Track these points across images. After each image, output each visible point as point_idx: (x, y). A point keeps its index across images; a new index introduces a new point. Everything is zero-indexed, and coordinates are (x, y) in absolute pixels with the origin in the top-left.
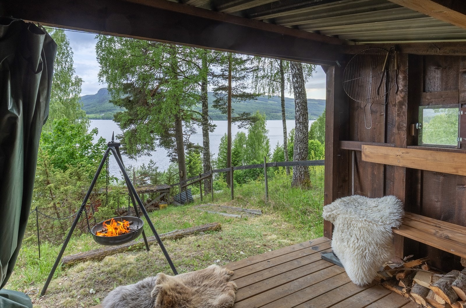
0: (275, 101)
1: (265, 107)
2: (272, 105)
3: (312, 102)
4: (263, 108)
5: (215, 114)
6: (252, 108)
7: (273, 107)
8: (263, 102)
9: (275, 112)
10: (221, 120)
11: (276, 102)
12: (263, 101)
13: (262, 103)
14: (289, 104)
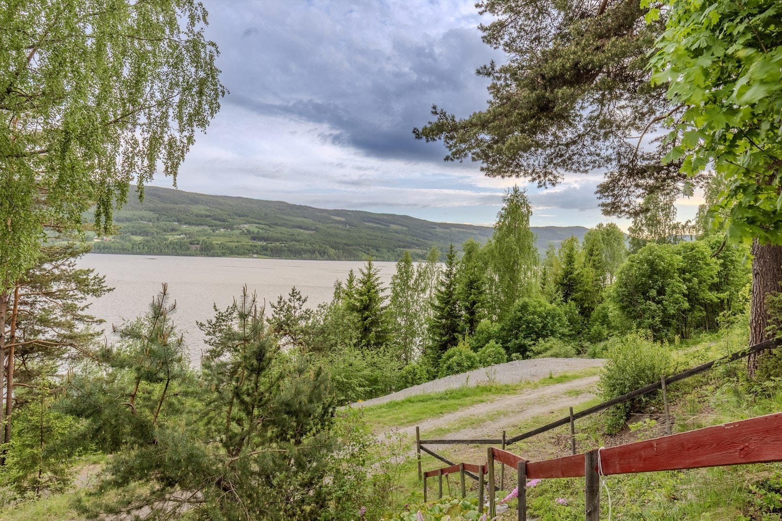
0: (402, 225)
1: (385, 235)
2: (397, 233)
3: (468, 231)
4: (382, 237)
5: (287, 245)
6: (361, 238)
7: (400, 236)
8: (381, 226)
9: (404, 247)
10: (299, 259)
11: (405, 228)
12: (381, 224)
13: (379, 229)
14: (430, 233)
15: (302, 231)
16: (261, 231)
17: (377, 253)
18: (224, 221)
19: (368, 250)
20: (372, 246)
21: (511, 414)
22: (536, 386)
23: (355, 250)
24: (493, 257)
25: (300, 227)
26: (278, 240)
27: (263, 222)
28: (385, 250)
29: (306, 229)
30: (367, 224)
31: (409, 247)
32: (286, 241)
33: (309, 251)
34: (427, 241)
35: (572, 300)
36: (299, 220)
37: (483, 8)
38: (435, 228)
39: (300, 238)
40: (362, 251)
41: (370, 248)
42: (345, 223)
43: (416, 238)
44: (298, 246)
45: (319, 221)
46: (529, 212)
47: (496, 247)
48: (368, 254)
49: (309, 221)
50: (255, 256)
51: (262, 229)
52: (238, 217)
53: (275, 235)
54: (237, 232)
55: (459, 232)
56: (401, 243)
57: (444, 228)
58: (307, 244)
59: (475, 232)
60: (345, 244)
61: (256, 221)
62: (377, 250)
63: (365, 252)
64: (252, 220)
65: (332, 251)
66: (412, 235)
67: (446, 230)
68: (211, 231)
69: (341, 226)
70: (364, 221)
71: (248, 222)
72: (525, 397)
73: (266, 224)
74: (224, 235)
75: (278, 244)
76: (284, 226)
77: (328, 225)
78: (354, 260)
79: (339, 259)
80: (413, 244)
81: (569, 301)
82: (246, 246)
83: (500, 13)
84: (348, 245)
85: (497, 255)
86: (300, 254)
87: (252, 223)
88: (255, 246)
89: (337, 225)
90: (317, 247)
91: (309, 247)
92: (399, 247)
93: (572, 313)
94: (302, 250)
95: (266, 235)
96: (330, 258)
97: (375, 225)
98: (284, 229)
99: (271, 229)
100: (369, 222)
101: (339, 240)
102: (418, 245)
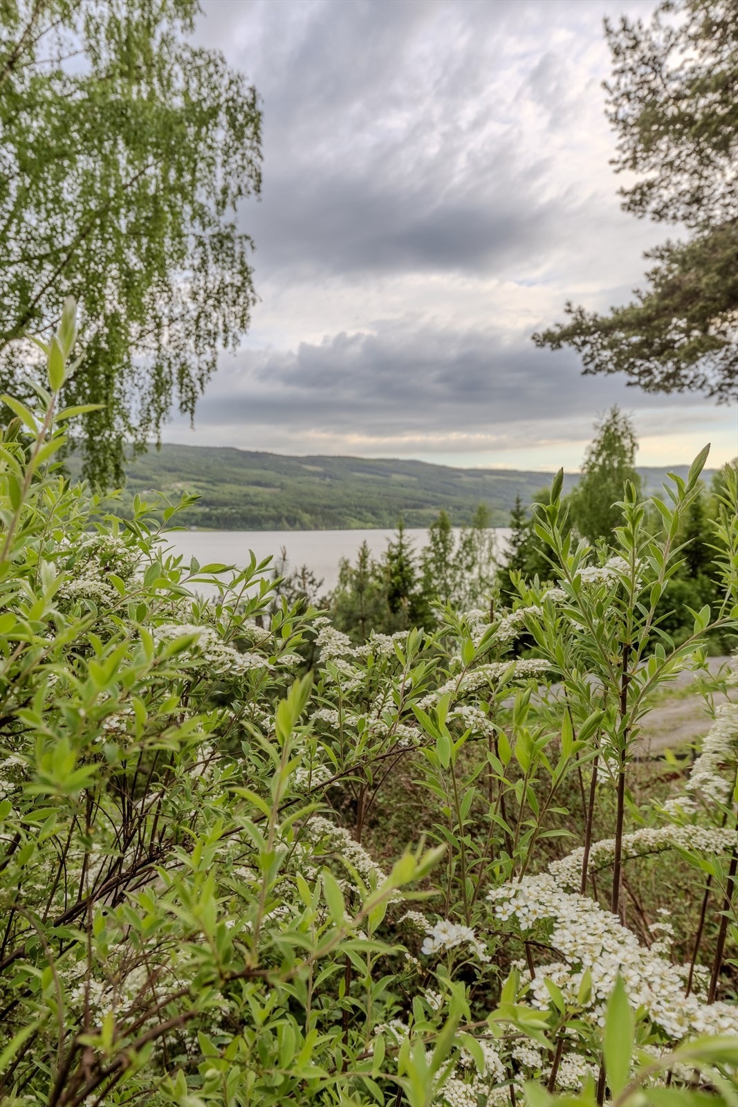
0: (409, 474)
1: (384, 490)
2: (402, 486)
3: (511, 479)
4: (379, 494)
5: (240, 511)
6: (348, 496)
7: (407, 491)
8: (377, 477)
9: (415, 507)
10: (259, 530)
11: (414, 479)
12: (377, 474)
13: (374, 481)
14: (452, 484)
15: (260, 489)
16: (201, 491)
17: (374, 519)
18: (147, 479)
19: (360, 513)
20: (366, 507)
21: (660, 733)
22: (683, 696)
23: (340, 514)
24: (582, 513)
25: (258, 484)
26: (225, 504)
27: (205, 478)
28: (385, 513)
29: (266, 485)
30: (357, 474)
31: (421, 507)
32: (238, 505)
33: (271, 518)
34: (448, 497)
35: (704, 573)
36: (257, 473)
37: (619, 165)
38: (460, 477)
39: (259, 499)
40: (350, 515)
41: (363, 510)
42: (323, 475)
43: (430, 493)
44: (256, 511)
45: (286, 474)
46: (634, 445)
47: (586, 498)
48: (360, 519)
49: (270, 475)
50: (194, 528)
51: (202, 488)
52: (167, 473)
53: (222, 497)
54: (166, 494)
55: (497, 481)
56: (409, 502)
57: (471, 476)
58: (270, 509)
59: (522, 480)
60: (325, 507)
61: (196, 477)
62: (374, 514)
63: (355, 517)
64: (186, 476)
65: (306, 518)
66: (426, 489)
67: (476, 479)
68: (130, 495)
69: (317, 480)
70: (352, 470)
71: (182, 479)
72: (672, 711)
73: (207, 482)
74: (149, 500)
75: (226, 509)
76: (234, 483)
77: (299, 479)
78: (340, 529)
79: (317, 528)
80: (427, 502)
81: (700, 575)
82: (180, 515)
83: (646, 169)
84: (330, 507)
85: (588, 510)
86: (260, 523)
87: (189, 480)
88: (194, 514)
89: (312, 479)
90: (285, 513)
91: (272, 512)
92: (407, 506)
93: (706, 593)
94: (263, 517)
95: (208, 497)
96: (304, 527)
97: (368, 476)
98: (234, 488)
99: (215, 488)
100: (359, 471)
101: (315, 501)
102: (435, 504)
